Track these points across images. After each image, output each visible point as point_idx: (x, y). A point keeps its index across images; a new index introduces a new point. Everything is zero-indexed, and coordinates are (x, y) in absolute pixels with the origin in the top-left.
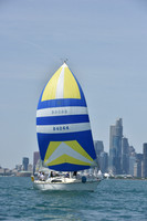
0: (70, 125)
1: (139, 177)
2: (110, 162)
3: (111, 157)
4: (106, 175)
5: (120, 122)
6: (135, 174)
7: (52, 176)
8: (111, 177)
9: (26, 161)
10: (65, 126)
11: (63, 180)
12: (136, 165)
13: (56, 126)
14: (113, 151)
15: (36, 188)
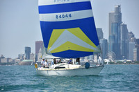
0: (72, 13)
2: (110, 48)
3: (110, 43)
4: (106, 60)
5: (118, 9)
6: (135, 58)
8: (111, 63)
9: (28, 50)
11: (66, 66)
12: (135, 50)
14: (112, 37)
15: (39, 75)
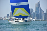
0: (22, 3)
1: (45, 20)
3: (36, 14)
4: (34, 19)
5: (39, 2)
6: (44, 19)
7: (15, 20)
10: (20, 3)
11: (19, 21)
12: (44, 16)
13: (17, 3)
15: (10, 23)
